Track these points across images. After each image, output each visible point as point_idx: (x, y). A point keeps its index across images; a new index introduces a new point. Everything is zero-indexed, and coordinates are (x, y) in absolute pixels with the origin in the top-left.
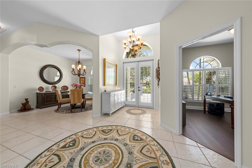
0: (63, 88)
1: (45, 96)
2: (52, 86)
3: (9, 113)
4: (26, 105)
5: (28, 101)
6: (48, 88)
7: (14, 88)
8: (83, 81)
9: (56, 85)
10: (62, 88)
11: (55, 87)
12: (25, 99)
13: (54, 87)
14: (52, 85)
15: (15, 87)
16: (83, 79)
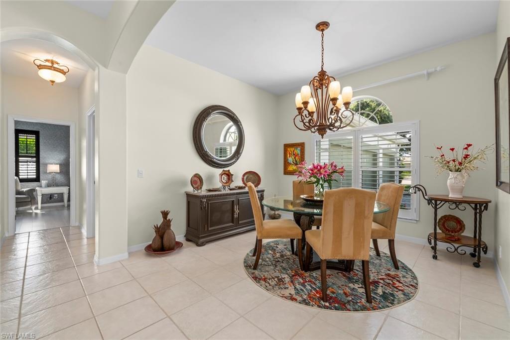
0: (247, 177)
1: (208, 205)
2: (220, 171)
3: (126, 255)
4: (164, 233)
5: (169, 221)
6: (214, 178)
7: (138, 176)
8: (295, 155)
9: (231, 169)
10: (245, 178)
11: (229, 176)
12: (162, 212)
13: (227, 175)
14: (222, 169)
15: (140, 174)
16: (298, 151)
